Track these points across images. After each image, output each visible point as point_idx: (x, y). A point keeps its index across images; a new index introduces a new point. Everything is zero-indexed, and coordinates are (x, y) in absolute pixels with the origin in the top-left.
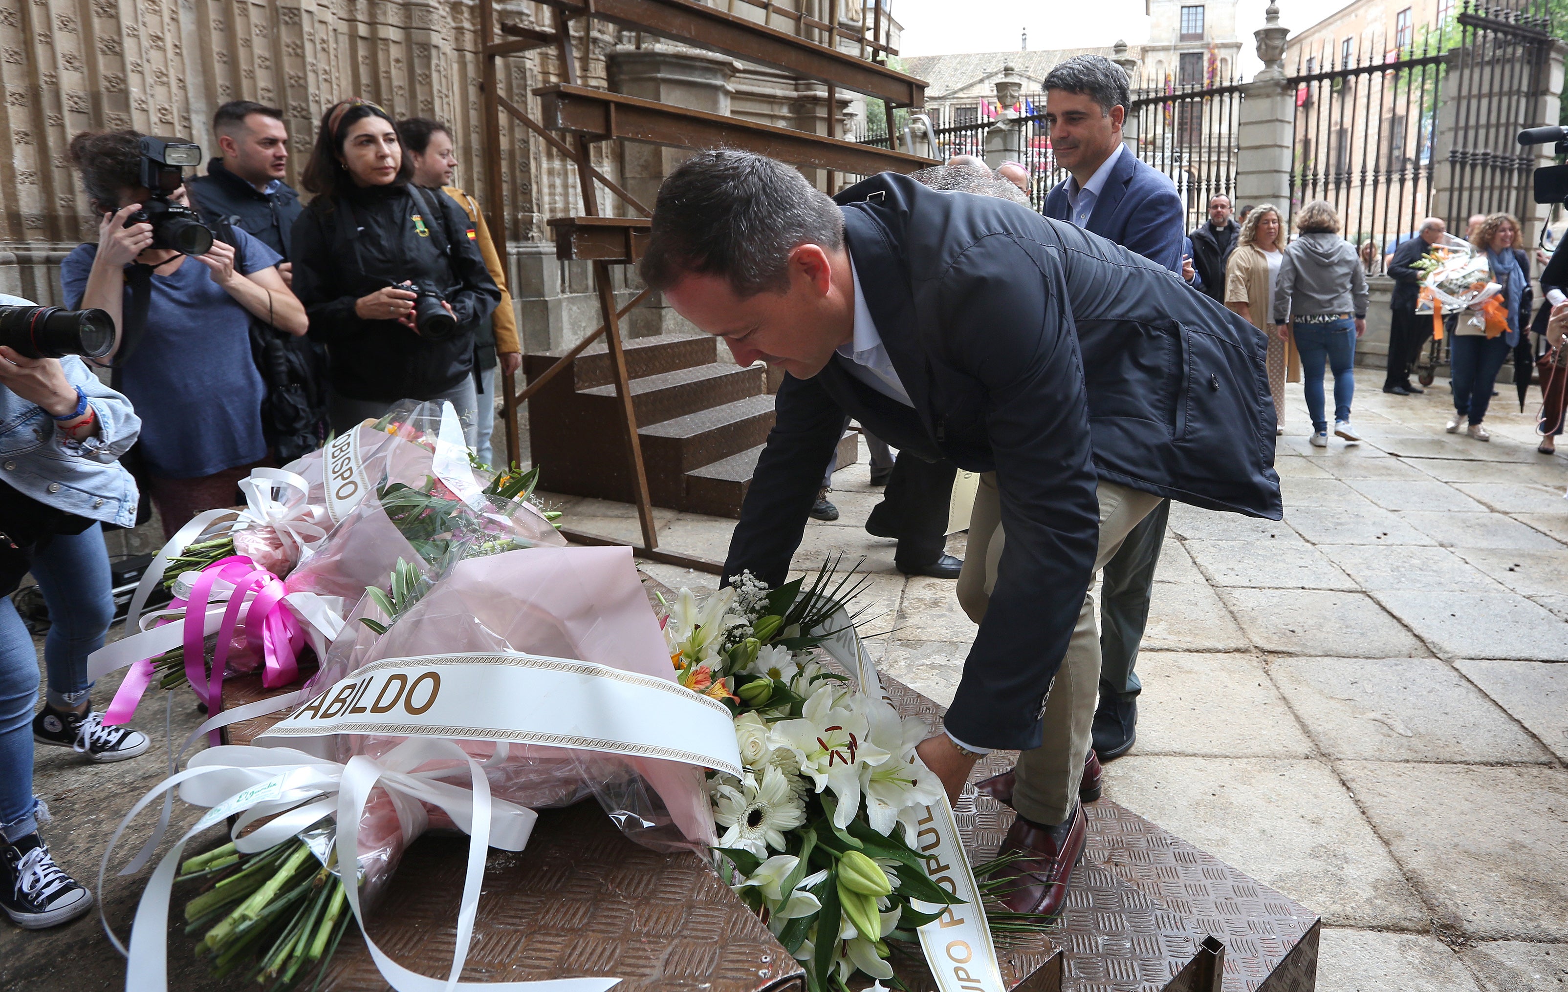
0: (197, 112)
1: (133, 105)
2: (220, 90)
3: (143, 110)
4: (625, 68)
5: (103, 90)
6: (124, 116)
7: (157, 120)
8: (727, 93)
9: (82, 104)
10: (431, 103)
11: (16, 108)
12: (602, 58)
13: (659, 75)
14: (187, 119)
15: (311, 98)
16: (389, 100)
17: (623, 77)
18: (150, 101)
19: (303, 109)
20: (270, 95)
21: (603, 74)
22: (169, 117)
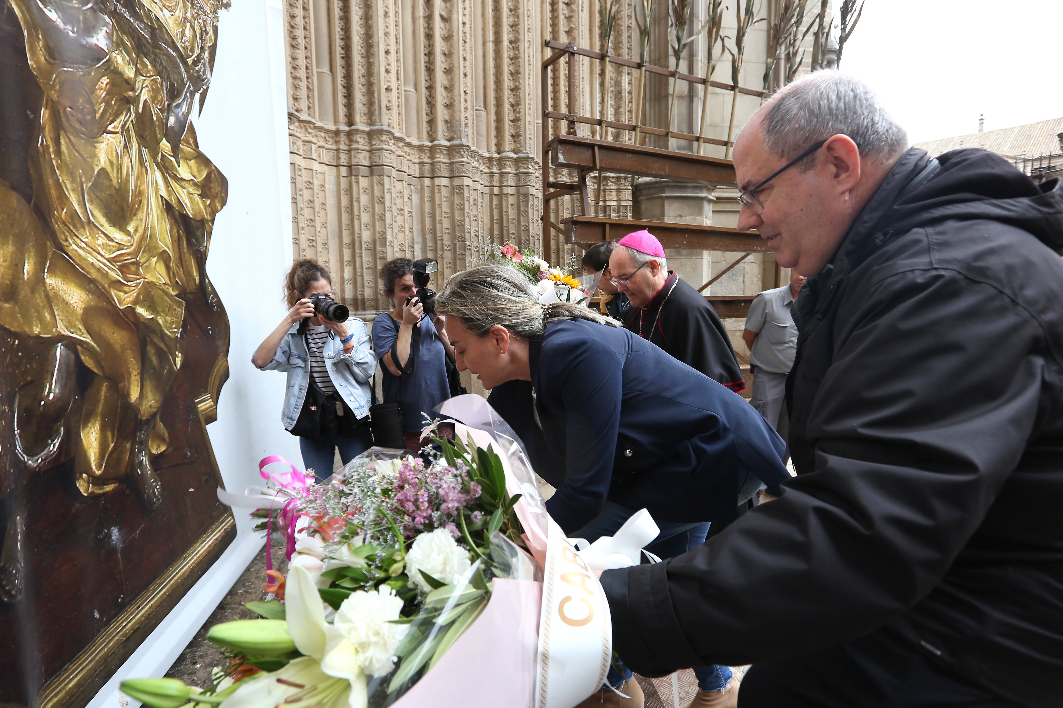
0: (417, 243)
1: (388, 244)
2: (428, 231)
3: (392, 246)
4: (644, 192)
5: (377, 238)
6: (384, 250)
7: (398, 250)
8: (710, 201)
9: (370, 245)
10: (528, 226)
11: (347, 250)
12: (630, 188)
13: (664, 195)
14: (413, 247)
15: (466, 231)
16: (507, 227)
17: (642, 198)
18: (395, 241)
19: (462, 237)
20: (449, 231)
21: (630, 198)
22: (403, 248)
